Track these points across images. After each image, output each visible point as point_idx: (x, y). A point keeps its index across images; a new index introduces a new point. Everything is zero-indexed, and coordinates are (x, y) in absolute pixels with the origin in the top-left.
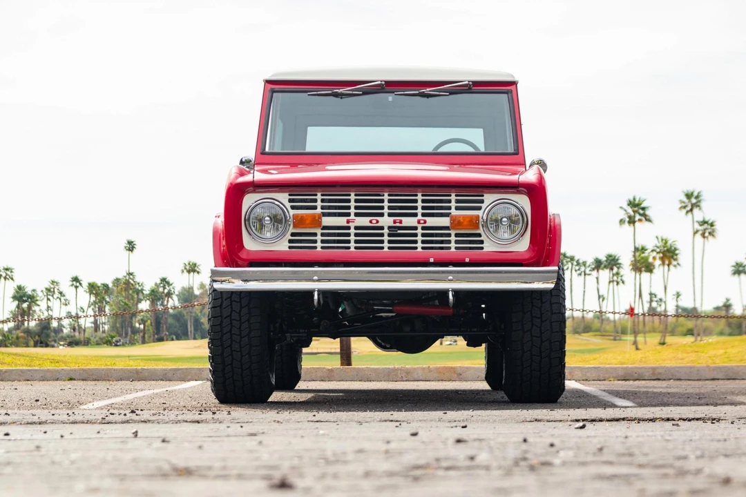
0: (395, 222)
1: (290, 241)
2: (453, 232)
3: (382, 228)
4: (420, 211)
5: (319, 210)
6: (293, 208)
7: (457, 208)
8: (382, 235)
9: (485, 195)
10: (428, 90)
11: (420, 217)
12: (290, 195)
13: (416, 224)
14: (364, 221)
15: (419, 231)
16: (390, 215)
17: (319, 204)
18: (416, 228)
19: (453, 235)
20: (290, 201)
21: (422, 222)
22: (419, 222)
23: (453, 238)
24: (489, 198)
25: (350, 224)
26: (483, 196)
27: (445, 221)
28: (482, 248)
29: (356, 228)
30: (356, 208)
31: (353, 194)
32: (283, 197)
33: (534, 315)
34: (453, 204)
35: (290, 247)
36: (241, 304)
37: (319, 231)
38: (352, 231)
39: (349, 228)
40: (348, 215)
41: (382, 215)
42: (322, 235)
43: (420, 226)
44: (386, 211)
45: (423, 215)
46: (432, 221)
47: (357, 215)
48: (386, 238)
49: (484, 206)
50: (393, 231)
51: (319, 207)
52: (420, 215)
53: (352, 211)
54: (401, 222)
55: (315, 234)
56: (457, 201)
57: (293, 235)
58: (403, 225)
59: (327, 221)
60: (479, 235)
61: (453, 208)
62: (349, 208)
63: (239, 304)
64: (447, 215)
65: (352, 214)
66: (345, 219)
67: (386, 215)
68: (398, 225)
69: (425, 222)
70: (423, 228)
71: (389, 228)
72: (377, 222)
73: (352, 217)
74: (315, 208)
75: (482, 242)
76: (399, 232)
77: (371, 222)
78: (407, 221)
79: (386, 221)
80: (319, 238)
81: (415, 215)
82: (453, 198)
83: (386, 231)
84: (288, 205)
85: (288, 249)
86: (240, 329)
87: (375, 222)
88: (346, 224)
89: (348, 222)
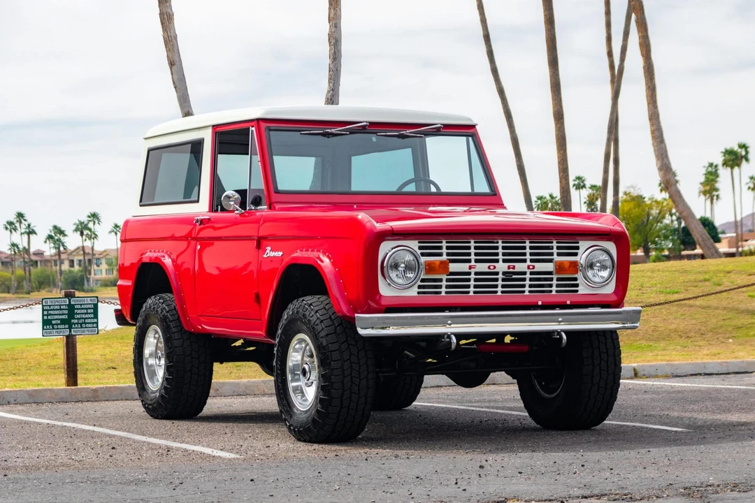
0: (509, 268)
1: (420, 287)
2: (555, 277)
3: (497, 273)
4: (528, 257)
5: (445, 257)
6: (423, 254)
7: (559, 254)
8: (497, 280)
9: (580, 242)
10: (408, 132)
11: (529, 263)
12: (419, 242)
13: (526, 270)
14: (483, 267)
15: (528, 276)
16: (504, 261)
17: (444, 251)
18: (525, 273)
19: (555, 279)
20: (420, 248)
21: (531, 267)
22: (529, 267)
23: (555, 282)
24: (583, 245)
25: (471, 270)
26: (578, 243)
27: (549, 267)
28: (577, 291)
29: (476, 274)
30: (476, 254)
31: (472, 241)
32: (414, 244)
33: (601, 350)
34: (555, 251)
35: (419, 293)
37: (444, 277)
38: (473, 276)
39: (469, 274)
40: (470, 261)
41: (497, 261)
42: (448, 280)
43: (528, 271)
44: (501, 257)
45: (532, 261)
46: (540, 267)
47: (477, 261)
48: (500, 283)
49: (580, 252)
50: (508, 276)
51: (445, 254)
52: (528, 261)
53: (473, 257)
54: (514, 268)
55: (441, 280)
56: (558, 248)
57: (423, 280)
58: (516, 270)
59: (453, 267)
60: (576, 279)
61: (555, 254)
62: (469, 254)
64: (551, 261)
65: (473, 261)
66: (468, 265)
67: (501, 261)
68: (511, 270)
69: (534, 267)
70: (531, 273)
71: (504, 273)
72: (495, 267)
73: (473, 263)
74: (440, 255)
75: (577, 285)
76: (514, 276)
77: (489, 268)
78: (520, 267)
79: (501, 267)
80: (444, 283)
81: (525, 261)
82: (555, 244)
83: (500, 276)
84: (419, 252)
85: (417, 295)
86: (359, 371)
87: (492, 267)
88: (468, 270)
89: (470, 268)
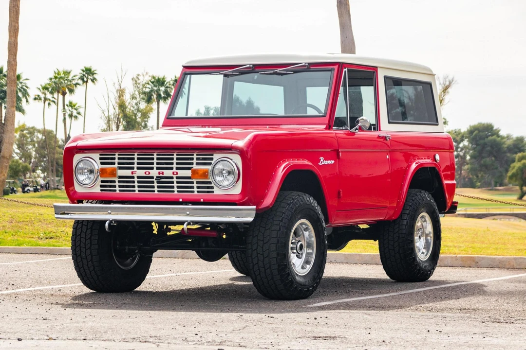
0: (159, 173)
1: (101, 186)
2: (195, 181)
3: (152, 177)
5: (116, 165)
6: (101, 163)
7: (197, 164)
8: (153, 182)
9: (214, 154)
11: (174, 170)
12: (100, 155)
13: (172, 175)
14: (142, 173)
15: (175, 180)
16: (158, 168)
17: (117, 161)
18: (172, 178)
19: (195, 183)
20: (100, 159)
22: (173, 173)
23: (195, 185)
24: (216, 156)
25: (134, 175)
26: (213, 155)
27: (188, 173)
28: (213, 192)
29: (138, 177)
30: (138, 163)
31: (136, 154)
32: (96, 156)
34: (195, 161)
35: (101, 190)
36: (87, 227)
37: (116, 180)
39: (134, 177)
40: (133, 168)
41: (152, 168)
42: (119, 182)
43: (175, 176)
44: (155, 166)
45: (177, 168)
46: (181, 173)
47: (138, 168)
48: (155, 184)
49: (212, 162)
50: (159, 179)
52: (175, 168)
53: (136, 166)
54: (163, 173)
55: (114, 182)
56: (198, 159)
57: (102, 182)
58: (165, 175)
59: (121, 173)
60: (210, 183)
61: (195, 164)
62: (133, 163)
63: (86, 227)
64: (190, 169)
65: (135, 168)
66: (130, 171)
67: (155, 168)
68: (161, 175)
69: (177, 174)
70: (177, 178)
71: (157, 177)
72: (149, 173)
73: (135, 170)
74: (114, 163)
76: (163, 180)
77: (145, 173)
78: (168, 173)
79: (154, 173)
80: (117, 184)
81: (172, 169)
82: (195, 156)
83: (155, 180)
84: (99, 161)
85: (100, 192)
86: (85, 244)
87: (147, 173)
88: (131, 175)
89: (132, 173)
